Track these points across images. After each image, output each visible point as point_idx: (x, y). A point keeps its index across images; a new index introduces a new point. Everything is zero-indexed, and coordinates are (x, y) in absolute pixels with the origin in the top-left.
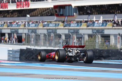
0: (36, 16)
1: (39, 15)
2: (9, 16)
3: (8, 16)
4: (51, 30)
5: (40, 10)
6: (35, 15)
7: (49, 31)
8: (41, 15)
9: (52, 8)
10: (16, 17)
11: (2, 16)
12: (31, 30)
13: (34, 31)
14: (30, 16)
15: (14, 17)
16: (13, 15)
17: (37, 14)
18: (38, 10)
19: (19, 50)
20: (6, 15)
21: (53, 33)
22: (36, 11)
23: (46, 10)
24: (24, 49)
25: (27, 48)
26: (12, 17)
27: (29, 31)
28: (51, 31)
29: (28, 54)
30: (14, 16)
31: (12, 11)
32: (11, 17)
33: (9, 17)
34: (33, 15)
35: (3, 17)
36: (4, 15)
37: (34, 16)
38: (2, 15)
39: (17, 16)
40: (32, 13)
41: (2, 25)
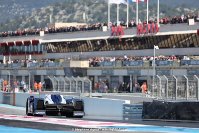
0: (169, 47)
1: (174, 47)
2: (124, 48)
3: (122, 48)
4: (193, 70)
5: (175, 37)
6: (167, 46)
7: (190, 72)
8: (177, 45)
9: (195, 34)
10: (136, 49)
11: (114, 49)
12: (161, 70)
13: (166, 72)
14: (160, 48)
15: (133, 49)
16: (131, 46)
17: (170, 45)
18: (172, 37)
19: (142, 104)
20: (119, 46)
21: (196, 75)
22: (169, 40)
23: (185, 38)
24: (150, 103)
25: (154, 100)
26: (130, 49)
27: (158, 72)
28: (194, 72)
29: (156, 111)
30: (133, 47)
31: (129, 39)
32: (127, 50)
33: (124, 50)
34: (164, 46)
35: (116, 50)
36: (116, 46)
37: (166, 48)
38: (113, 46)
39: (137, 47)
40: (163, 42)
41: (114, 63)
